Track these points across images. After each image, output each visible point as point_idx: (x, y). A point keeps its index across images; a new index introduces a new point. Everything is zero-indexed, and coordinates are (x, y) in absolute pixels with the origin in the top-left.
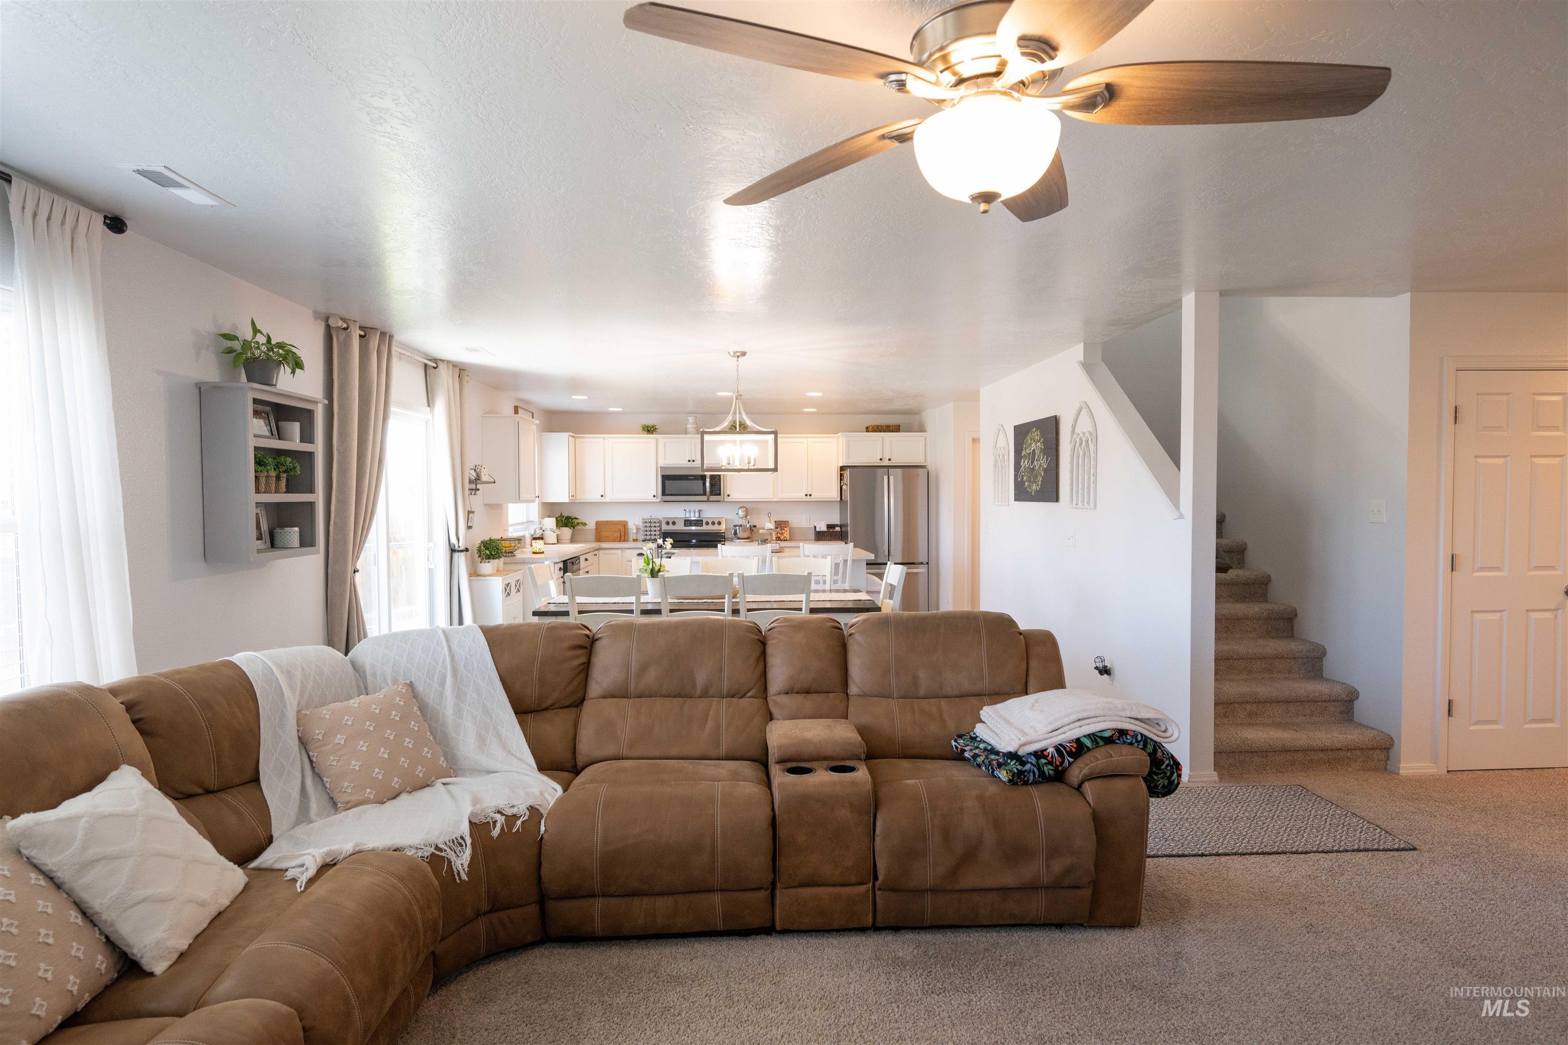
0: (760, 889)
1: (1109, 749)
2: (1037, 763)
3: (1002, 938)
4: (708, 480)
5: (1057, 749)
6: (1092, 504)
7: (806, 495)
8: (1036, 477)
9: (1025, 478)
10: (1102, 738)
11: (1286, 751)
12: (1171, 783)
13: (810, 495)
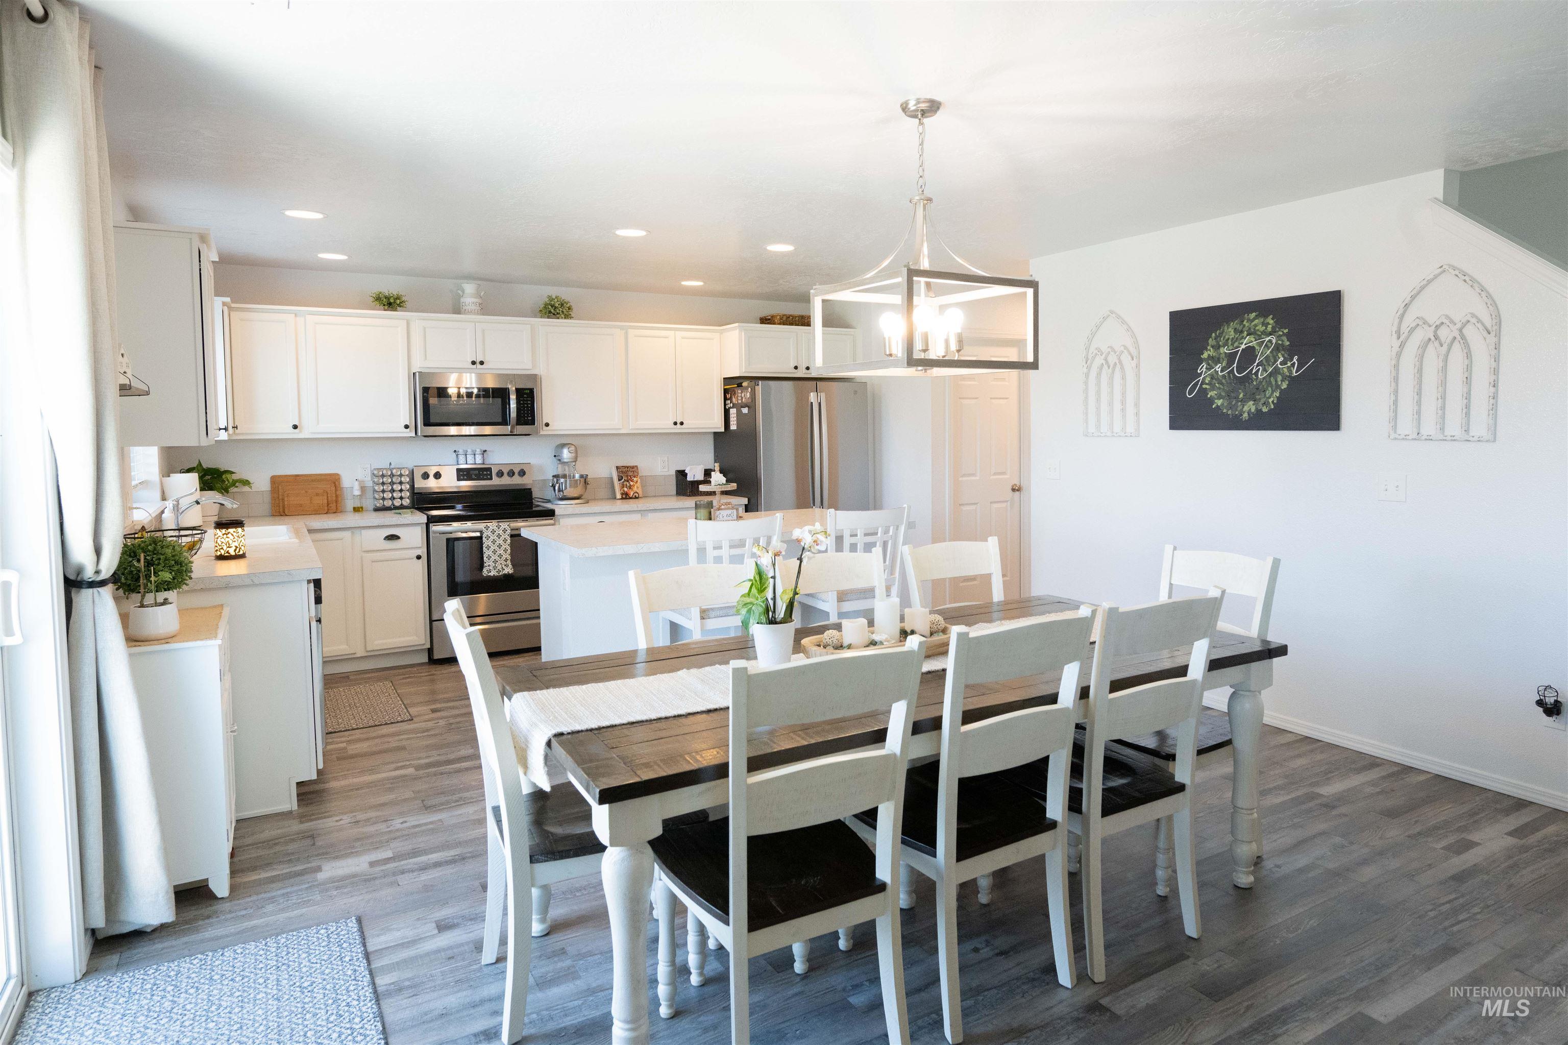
4: (513, 397)
6: (1477, 432)
7: (675, 423)
9: (1211, 394)
13: (682, 423)
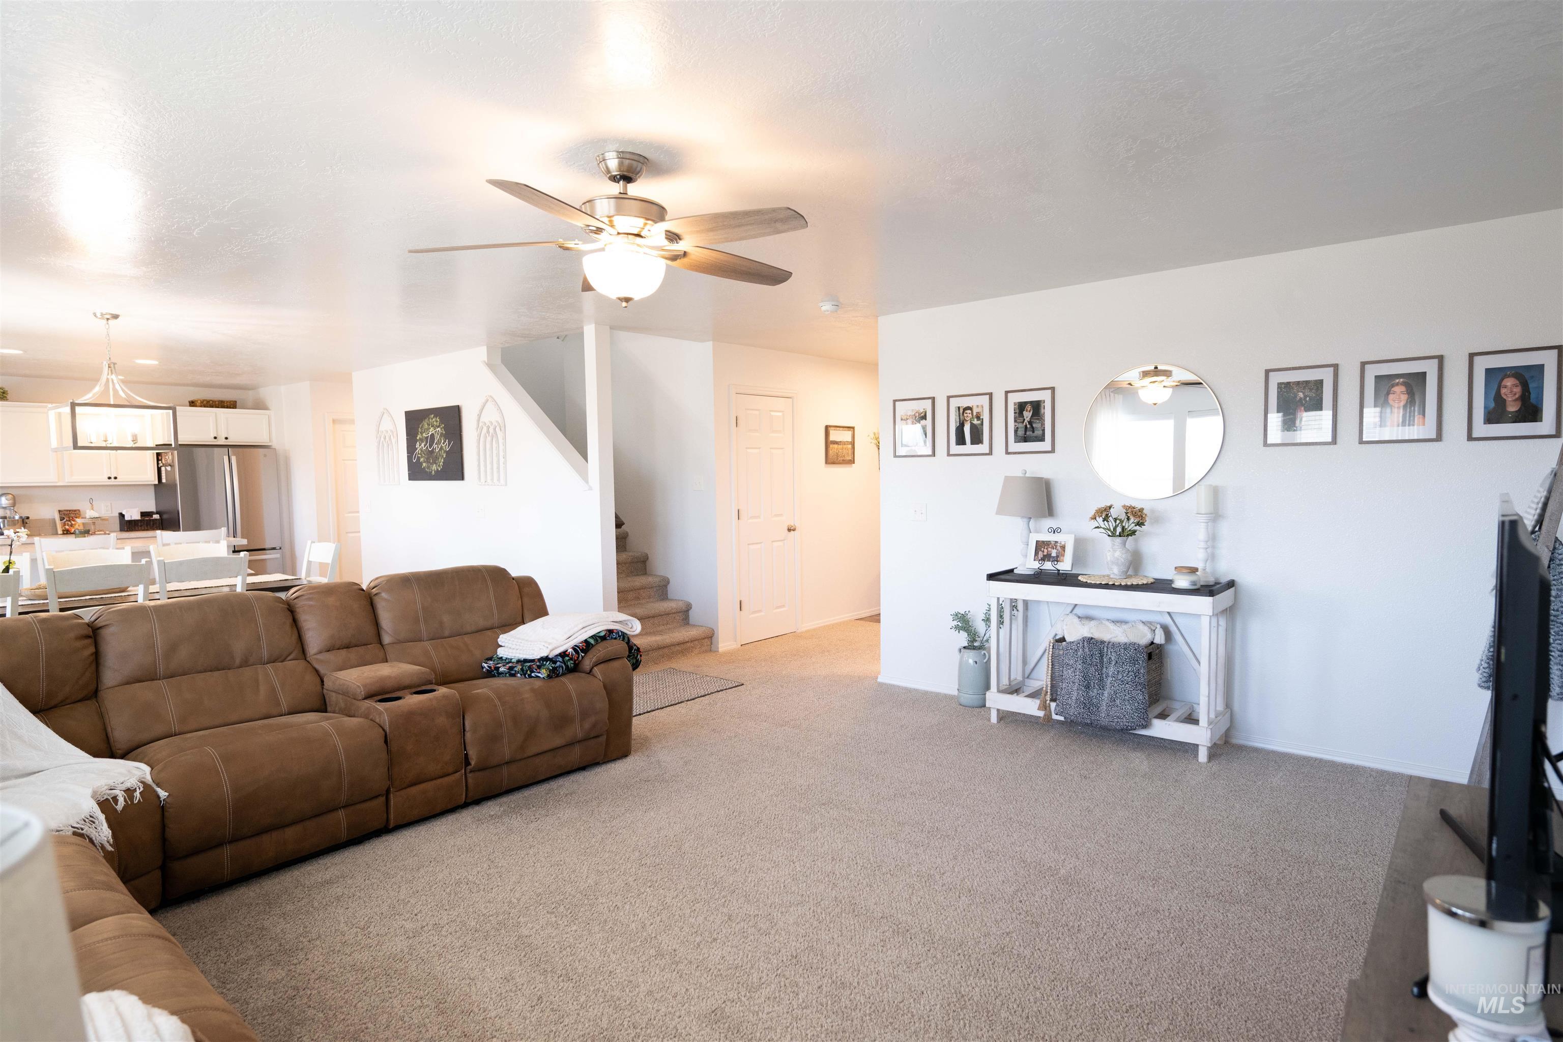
0: (376, 797)
1: (604, 643)
2: (563, 660)
3: (554, 784)
5: (573, 648)
6: (502, 481)
7: (110, 478)
8: (437, 458)
9: (422, 460)
10: (600, 637)
11: (659, 648)
12: (637, 661)
13: (116, 478)
